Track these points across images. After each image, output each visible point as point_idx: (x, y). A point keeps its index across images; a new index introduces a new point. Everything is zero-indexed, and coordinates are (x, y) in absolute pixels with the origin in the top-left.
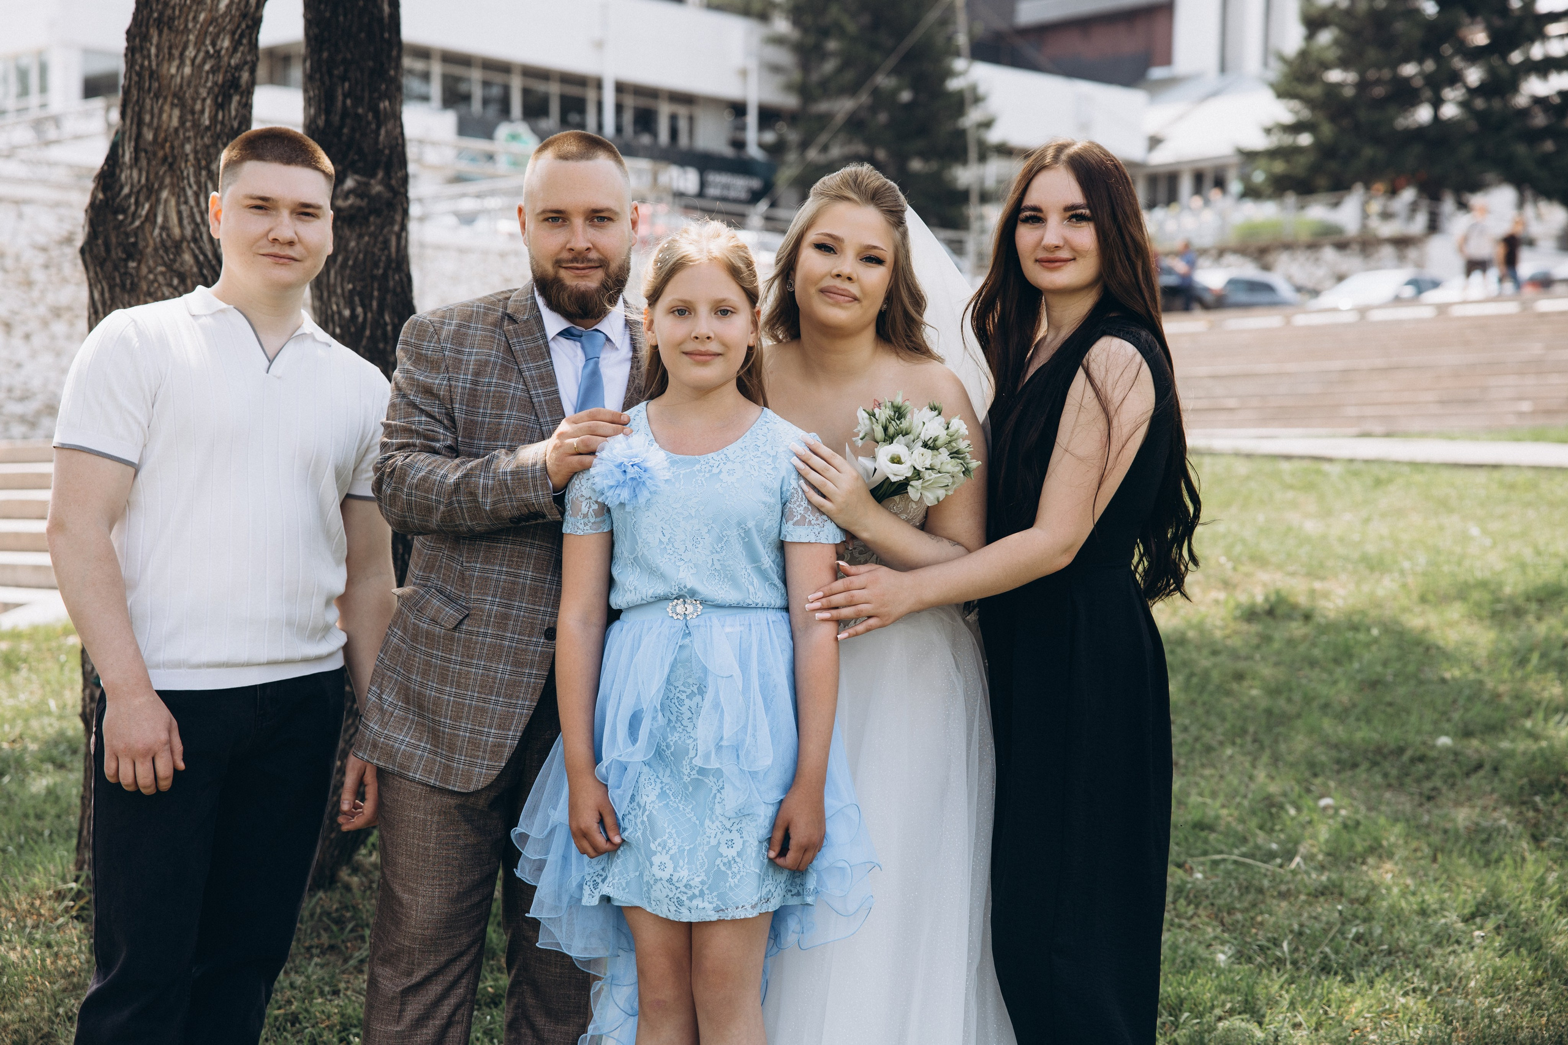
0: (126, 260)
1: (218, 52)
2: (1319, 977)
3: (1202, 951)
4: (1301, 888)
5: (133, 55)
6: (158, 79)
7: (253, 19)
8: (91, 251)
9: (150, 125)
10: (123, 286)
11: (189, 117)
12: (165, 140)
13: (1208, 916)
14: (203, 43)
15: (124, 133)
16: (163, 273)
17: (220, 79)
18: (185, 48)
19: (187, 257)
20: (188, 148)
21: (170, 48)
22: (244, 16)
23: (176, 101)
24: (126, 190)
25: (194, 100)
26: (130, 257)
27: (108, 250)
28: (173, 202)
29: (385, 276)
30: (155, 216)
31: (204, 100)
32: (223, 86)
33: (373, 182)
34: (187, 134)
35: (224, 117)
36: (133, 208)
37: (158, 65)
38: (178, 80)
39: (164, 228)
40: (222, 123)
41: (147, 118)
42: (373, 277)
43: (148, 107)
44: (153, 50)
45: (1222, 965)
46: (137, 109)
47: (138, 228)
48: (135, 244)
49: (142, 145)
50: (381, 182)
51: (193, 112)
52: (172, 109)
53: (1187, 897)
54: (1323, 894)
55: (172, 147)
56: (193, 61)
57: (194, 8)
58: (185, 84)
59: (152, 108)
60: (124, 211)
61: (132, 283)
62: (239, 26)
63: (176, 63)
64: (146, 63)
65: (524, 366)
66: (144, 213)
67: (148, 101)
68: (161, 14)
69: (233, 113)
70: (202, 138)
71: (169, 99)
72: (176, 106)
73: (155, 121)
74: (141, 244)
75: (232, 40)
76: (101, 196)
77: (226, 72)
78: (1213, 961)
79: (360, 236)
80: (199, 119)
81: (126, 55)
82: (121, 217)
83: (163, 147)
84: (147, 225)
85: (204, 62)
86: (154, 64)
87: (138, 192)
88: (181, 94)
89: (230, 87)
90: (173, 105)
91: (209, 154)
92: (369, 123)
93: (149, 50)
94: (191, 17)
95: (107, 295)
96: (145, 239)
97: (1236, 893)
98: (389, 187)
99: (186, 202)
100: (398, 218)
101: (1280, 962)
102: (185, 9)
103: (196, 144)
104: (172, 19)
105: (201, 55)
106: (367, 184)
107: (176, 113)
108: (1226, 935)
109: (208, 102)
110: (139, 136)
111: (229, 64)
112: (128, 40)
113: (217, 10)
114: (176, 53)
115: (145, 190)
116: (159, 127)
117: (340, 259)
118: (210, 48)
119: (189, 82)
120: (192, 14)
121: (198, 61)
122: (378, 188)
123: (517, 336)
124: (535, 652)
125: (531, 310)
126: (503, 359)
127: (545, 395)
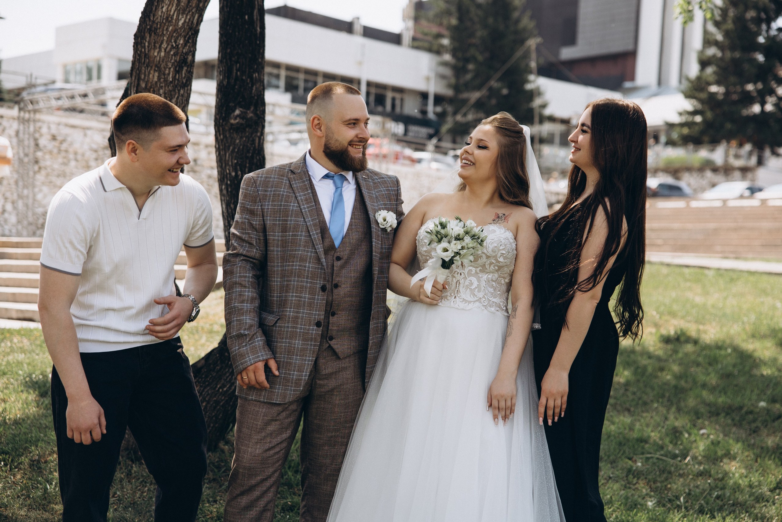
1: (177, 46)
2: (698, 515)
3: (640, 500)
4: (690, 472)
5: (137, 46)
6: (148, 58)
7: (194, 31)
9: (144, 80)
11: (163, 77)
12: (151, 87)
13: (644, 484)
14: (171, 41)
15: (131, 83)
17: (178, 59)
18: (162, 43)
21: (155, 43)
22: (191, 29)
23: (156, 69)
25: (165, 68)
29: (252, 157)
31: (170, 68)
32: (179, 62)
33: (248, 112)
34: (161, 85)
35: (179, 77)
37: (148, 51)
38: (158, 58)
40: (178, 80)
41: (143, 76)
42: (247, 157)
43: (143, 71)
44: (147, 44)
45: (650, 508)
46: (138, 72)
49: (140, 89)
50: (252, 112)
51: (164, 74)
52: (154, 72)
53: (633, 474)
54: (701, 475)
56: (165, 51)
57: (167, 24)
58: (161, 60)
59: (145, 72)
62: (188, 34)
63: (157, 51)
64: (143, 50)
67: (143, 68)
68: (151, 27)
69: (183, 75)
70: (168, 87)
71: (153, 68)
72: (157, 71)
73: (146, 78)
75: (184, 40)
77: (181, 55)
78: (646, 505)
79: (241, 138)
80: (167, 78)
81: (134, 46)
85: (170, 50)
86: (147, 50)
88: (159, 65)
89: (182, 63)
90: (155, 70)
92: (248, 84)
93: (145, 44)
94: (165, 29)
97: (658, 473)
98: (256, 114)
100: (260, 129)
101: (679, 507)
102: (163, 24)
103: (165, 90)
104: (156, 29)
105: (170, 47)
106: (246, 113)
107: (156, 74)
108: (652, 493)
109: (172, 69)
110: (138, 85)
111: (182, 52)
112: (135, 39)
113: (178, 26)
114: (157, 45)
116: (148, 81)
117: (231, 148)
118: (174, 44)
119: (163, 60)
120: (166, 27)
121: (168, 50)
122: (251, 115)
123: (295, 180)
124: (312, 334)
125: (302, 167)
126: (287, 192)
127: (308, 208)
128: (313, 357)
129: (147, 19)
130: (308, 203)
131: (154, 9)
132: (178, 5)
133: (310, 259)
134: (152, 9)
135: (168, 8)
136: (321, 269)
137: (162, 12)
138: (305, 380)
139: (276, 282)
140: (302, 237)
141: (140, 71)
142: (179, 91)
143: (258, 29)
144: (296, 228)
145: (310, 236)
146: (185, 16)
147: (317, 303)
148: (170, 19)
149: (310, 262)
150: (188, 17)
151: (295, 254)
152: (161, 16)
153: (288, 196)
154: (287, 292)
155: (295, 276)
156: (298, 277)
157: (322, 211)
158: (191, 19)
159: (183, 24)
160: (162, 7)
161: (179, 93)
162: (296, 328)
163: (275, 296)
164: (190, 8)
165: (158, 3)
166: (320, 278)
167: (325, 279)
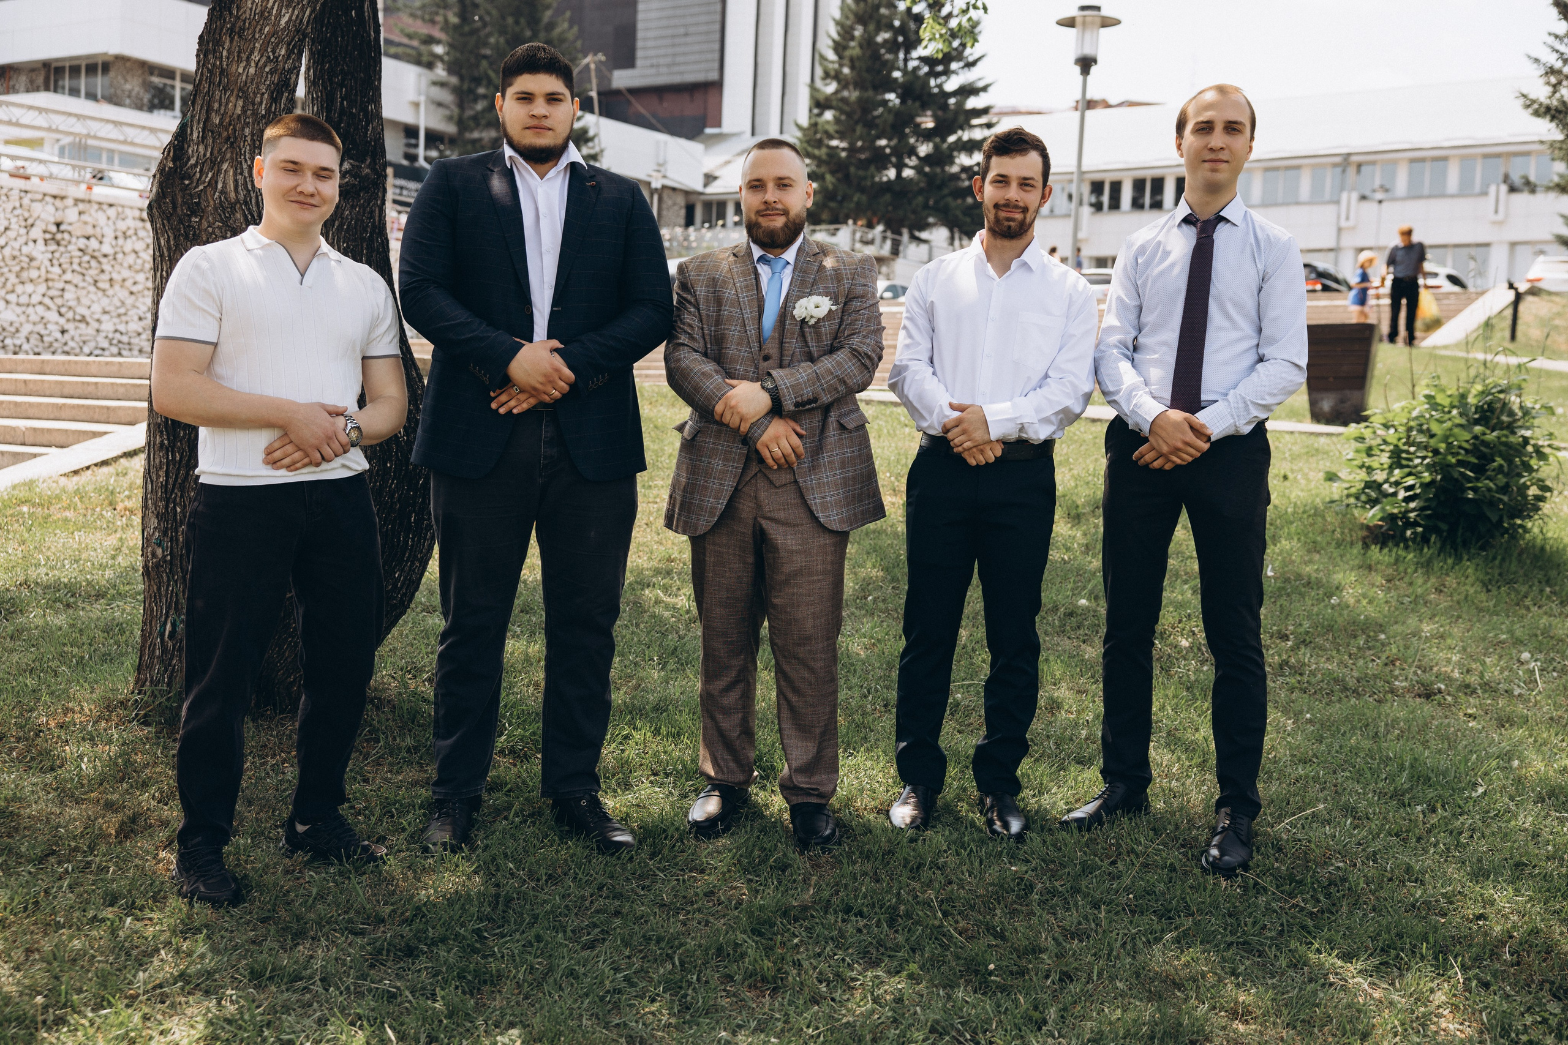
0: (190, 216)
5: (204, 56)
6: (227, 76)
8: (160, 207)
10: (186, 237)
11: (250, 107)
12: (229, 124)
14: (266, 50)
15: (193, 116)
16: (219, 228)
17: (276, 78)
18: (252, 53)
19: (238, 215)
20: (247, 131)
21: (239, 52)
22: (298, 31)
23: (240, 94)
24: (192, 161)
25: (255, 94)
26: (194, 213)
27: (175, 208)
28: (231, 173)
29: (371, 239)
30: (216, 183)
31: (263, 94)
32: (278, 84)
33: (363, 166)
34: (247, 120)
35: (275, 108)
36: (198, 175)
37: (227, 66)
38: (244, 77)
39: (221, 192)
40: (274, 113)
41: (216, 106)
42: (363, 239)
43: (217, 97)
44: (225, 53)
47: (201, 191)
48: (198, 204)
49: (209, 127)
50: (368, 167)
51: (253, 104)
52: (236, 100)
55: (235, 130)
57: (261, 22)
58: (249, 81)
59: (221, 98)
60: (190, 178)
61: (194, 234)
63: (243, 64)
64: (217, 63)
66: (207, 180)
67: (217, 93)
68: (233, 25)
71: (235, 92)
72: (240, 98)
73: (223, 108)
74: (203, 204)
75: (287, 49)
76: (171, 165)
77: (281, 73)
79: (353, 207)
80: (257, 109)
81: (198, 56)
82: (187, 182)
83: (227, 130)
84: (209, 189)
85: (265, 65)
86: (225, 63)
87: (203, 163)
88: (245, 89)
89: (283, 86)
90: (238, 97)
92: (361, 121)
93: (221, 53)
94: (257, 29)
96: (207, 200)
98: (374, 170)
99: (241, 173)
100: (380, 194)
104: (242, 29)
105: (264, 59)
106: (359, 167)
107: (240, 103)
109: (266, 96)
110: (207, 119)
111: (284, 68)
112: (200, 44)
113: (279, 25)
114: (244, 56)
115: (209, 162)
116: (225, 113)
117: (337, 223)
118: (271, 54)
119: (252, 80)
120: (259, 27)
121: (261, 64)
122: (367, 171)
124: (736, 453)
128: (733, 482)
138: (720, 509)
141: (212, 98)
145: (746, 331)
146: (290, 9)
148: (266, 14)
150: (296, 12)
152: (251, 9)
158: (300, 16)
159: (287, 23)
162: (718, 444)
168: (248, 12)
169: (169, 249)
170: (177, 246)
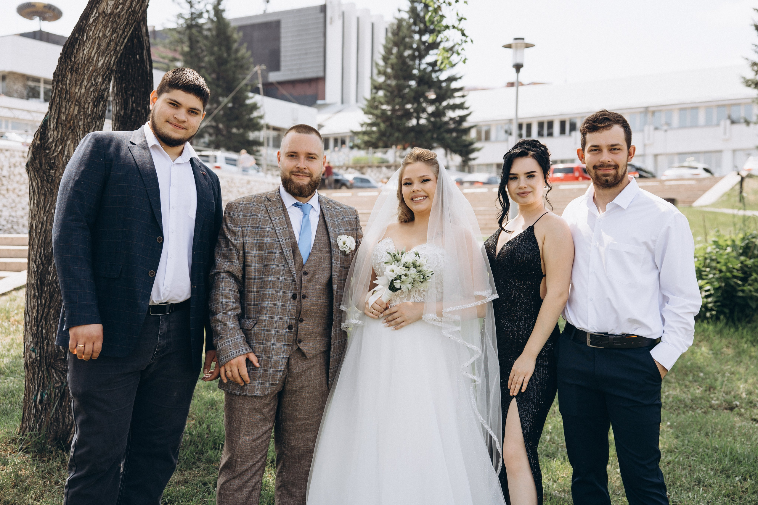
0: (49, 170)
1: (96, 84)
6: (69, 94)
8: (33, 165)
9: (64, 113)
10: (48, 181)
11: (82, 110)
12: (71, 120)
14: (91, 80)
15: (50, 116)
17: (96, 94)
18: (83, 81)
20: (81, 123)
21: (76, 81)
22: (108, 69)
23: (77, 103)
24: (51, 140)
25: (85, 103)
26: (52, 168)
27: (41, 165)
28: (72, 146)
30: (64, 151)
31: (89, 103)
32: (97, 97)
34: (81, 117)
35: (96, 110)
36: (54, 147)
37: (69, 88)
38: (79, 94)
39: (67, 156)
40: (96, 113)
41: (63, 110)
43: (64, 106)
44: (68, 82)
46: (57, 106)
47: (56, 156)
48: (54, 163)
49: (60, 121)
51: (84, 108)
52: (75, 107)
55: (74, 123)
56: (86, 87)
57: (88, 65)
58: (81, 96)
59: (66, 106)
60: (49, 149)
61: (52, 180)
63: (78, 87)
65: (273, 218)
66: (59, 150)
67: (64, 103)
68: (73, 67)
69: (100, 109)
70: (87, 119)
71: (74, 102)
72: (77, 105)
73: (67, 111)
74: (57, 163)
75: (103, 78)
76: (39, 142)
77: (99, 92)
80: (86, 111)
82: (47, 151)
83: (70, 123)
84: (60, 155)
85: (90, 87)
86: (68, 87)
87: (57, 141)
88: (79, 101)
89: (100, 98)
90: (75, 105)
91: (89, 126)
92: (143, 114)
93: (66, 82)
94: (86, 69)
95: (40, 184)
96: (59, 161)
102: (84, 65)
103: (84, 122)
104: (77, 69)
105: (90, 84)
107: (77, 108)
109: (91, 104)
110: (59, 117)
111: (101, 89)
113: (97, 66)
114: (78, 83)
115: (60, 140)
116: (69, 114)
118: (93, 82)
119: (83, 96)
120: (87, 67)
121: (88, 87)
123: (271, 206)
124: (285, 335)
125: (277, 196)
126: (264, 216)
127: (281, 229)
128: (286, 355)
129: (68, 60)
130: (281, 226)
131: (75, 51)
132: (98, 48)
133: (283, 272)
134: (73, 51)
135: (89, 51)
136: (293, 280)
137: (83, 54)
138: (280, 375)
139: (253, 292)
140: (276, 254)
141: (61, 106)
142: (96, 122)
143: (148, 67)
144: (271, 246)
145: (283, 253)
146: (104, 58)
147: (289, 309)
148: (91, 60)
149: (283, 275)
150: (107, 59)
151: (270, 269)
152: (82, 58)
153: (264, 220)
154: (263, 300)
155: (270, 286)
156: (273, 288)
157: (293, 233)
158: (109, 61)
159: (102, 65)
160: (84, 50)
161: (96, 124)
162: (271, 331)
163: (253, 304)
164: (109, 51)
165: (79, 45)
166: (292, 288)
167: (295, 288)
168: (80, 59)
169: (38, 188)
170: (42, 186)
